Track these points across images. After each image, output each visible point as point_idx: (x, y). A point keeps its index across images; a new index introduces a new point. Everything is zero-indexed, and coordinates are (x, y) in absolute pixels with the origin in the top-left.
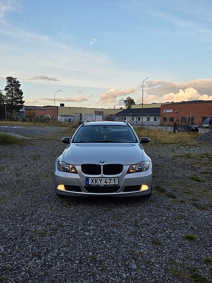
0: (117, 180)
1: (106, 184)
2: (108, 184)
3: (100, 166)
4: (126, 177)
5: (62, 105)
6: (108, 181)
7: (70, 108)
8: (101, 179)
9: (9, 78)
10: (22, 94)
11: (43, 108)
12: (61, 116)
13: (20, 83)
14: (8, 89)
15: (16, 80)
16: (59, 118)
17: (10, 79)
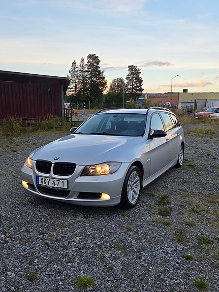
0: (65, 182)
1: (53, 186)
2: (56, 186)
3: (51, 163)
4: (77, 180)
5: (185, 91)
6: (56, 182)
7: (192, 94)
8: (49, 179)
9: (130, 66)
10: (141, 81)
11: (164, 95)
12: (182, 103)
13: (140, 71)
14: (129, 78)
15: (137, 68)
16: (180, 105)
17: (131, 68)
